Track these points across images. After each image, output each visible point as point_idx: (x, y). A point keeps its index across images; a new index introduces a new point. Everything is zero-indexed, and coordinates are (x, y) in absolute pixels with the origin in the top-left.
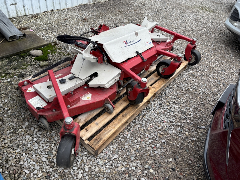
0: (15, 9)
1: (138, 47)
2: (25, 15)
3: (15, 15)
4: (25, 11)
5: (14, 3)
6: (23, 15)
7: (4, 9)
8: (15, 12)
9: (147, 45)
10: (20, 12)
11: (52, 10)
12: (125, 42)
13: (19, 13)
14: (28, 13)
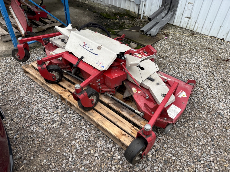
0: (187, 22)
1: (89, 56)
2: (192, 30)
3: (184, 26)
4: (194, 27)
5: (189, 17)
6: (191, 29)
7: (180, 18)
8: (186, 24)
9: (98, 64)
10: (190, 26)
11: (223, 39)
12: (84, 43)
13: (188, 26)
14: (196, 30)
